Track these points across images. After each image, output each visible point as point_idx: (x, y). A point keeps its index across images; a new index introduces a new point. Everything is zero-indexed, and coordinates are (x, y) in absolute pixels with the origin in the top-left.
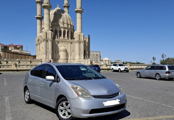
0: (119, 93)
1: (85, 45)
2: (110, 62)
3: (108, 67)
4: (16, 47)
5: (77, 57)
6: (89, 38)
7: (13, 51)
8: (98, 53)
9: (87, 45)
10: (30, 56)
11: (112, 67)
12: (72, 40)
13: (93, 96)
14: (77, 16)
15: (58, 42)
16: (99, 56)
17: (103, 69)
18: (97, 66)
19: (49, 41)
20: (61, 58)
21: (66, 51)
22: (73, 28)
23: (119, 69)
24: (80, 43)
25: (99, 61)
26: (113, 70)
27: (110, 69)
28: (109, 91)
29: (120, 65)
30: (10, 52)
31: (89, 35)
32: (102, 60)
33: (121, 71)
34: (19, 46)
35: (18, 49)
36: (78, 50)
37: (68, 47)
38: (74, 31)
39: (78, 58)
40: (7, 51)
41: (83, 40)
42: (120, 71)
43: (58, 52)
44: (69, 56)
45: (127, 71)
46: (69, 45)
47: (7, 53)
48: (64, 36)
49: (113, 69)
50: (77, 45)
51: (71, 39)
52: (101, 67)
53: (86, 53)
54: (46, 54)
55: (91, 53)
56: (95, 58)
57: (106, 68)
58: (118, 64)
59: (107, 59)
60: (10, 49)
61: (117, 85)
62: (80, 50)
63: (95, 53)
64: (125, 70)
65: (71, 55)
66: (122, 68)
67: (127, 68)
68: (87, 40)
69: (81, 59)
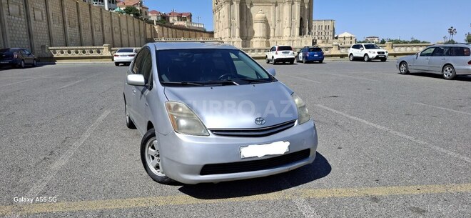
1: (302, 7)
2: (353, 40)
3: (343, 52)
4: (180, 17)
5: (286, 32)
7: (175, 24)
8: (330, 24)
9: (306, 7)
10: (205, 32)
11: (352, 51)
13: (212, 131)
15: (251, 5)
16: (331, 29)
17: (332, 56)
18: (318, 50)
19: (235, 3)
20: (256, 35)
21: (266, 21)
23: (366, 54)
24: (293, 4)
25: (331, 38)
26: (351, 58)
27: (347, 56)
28: (260, 118)
29: (368, 47)
30: (172, 26)
32: (337, 38)
33: (370, 60)
34: (185, 14)
35: (185, 19)
36: (288, 19)
37: (269, 12)
39: (288, 35)
40: (167, 24)
42: (366, 59)
43: (251, 24)
44: (272, 30)
45: (384, 59)
46: (272, 8)
47: (165, 28)
49: (351, 54)
50: (286, 8)
52: (326, 53)
53: (305, 25)
54: (230, 29)
55: (315, 24)
56: (323, 34)
57: (338, 53)
58: (363, 44)
59: (347, 35)
60: (171, 20)
62: (292, 17)
63: (324, 24)
64: (377, 57)
65: (274, 29)
66: (373, 53)
67: (383, 53)
69: (294, 36)
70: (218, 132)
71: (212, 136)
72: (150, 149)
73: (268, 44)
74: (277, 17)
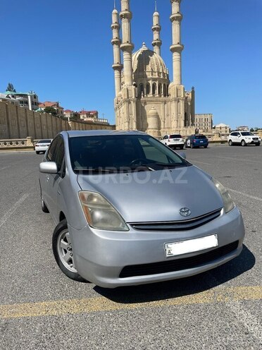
0: (219, 211)
1: (186, 104)
2: (228, 129)
3: (223, 138)
4: (89, 115)
5: (174, 124)
6: (193, 93)
7: (85, 120)
8: (209, 117)
9: (189, 104)
10: (108, 125)
11: (231, 137)
12: (166, 98)
13: (132, 225)
14: (174, 58)
15: (145, 103)
16: (209, 121)
17: (214, 142)
18: (203, 137)
19: (132, 102)
20: (149, 127)
21: (157, 116)
22: (168, 78)
23: (243, 140)
24: (178, 102)
25: (209, 128)
26: (230, 143)
27: (227, 141)
28: (185, 209)
29: (244, 134)
30: (82, 122)
31: (193, 88)
32: (214, 128)
33: (246, 145)
34: (92, 112)
35: (92, 116)
36: (175, 113)
37: (159, 109)
38: (169, 83)
39: (176, 126)
40: (78, 120)
41: (182, 96)
42: (243, 144)
43: (146, 119)
44: (162, 123)
45: (258, 144)
46: (162, 105)
47: (77, 124)
48: (154, 93)
49: (230, 140)
50: (173, 105)
51: (165, 96)
52: (210, 140)
53: (189, 118)
54: (129, 122)
55: (197, 117)
56: (203, 125)
57: (219, 139)
58: (240, 132)
59: (223, 125)
60: (81, 117)
61: (217, 186)
62: (178, 112)
63: (203, 117)
64: (252, 143)
65: (164, 122)
66: (248, 139)
67: (257, 139)
68: (190, 96)
69: (180, 127)
70: (138, 226)
71: (132, 231)
72: (62, 241)
73: (159, 134)
74: (166, 113)
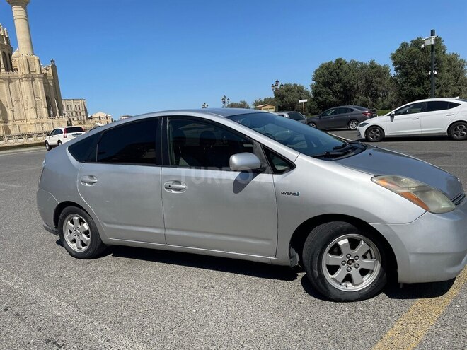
1: (46, 84)
2: (110, 120)
5: (31, 114)
6: (54, 68)
8: (80, 103)
9: (51, 84)
12: (10, 74)
14: (14, 14)
16: (82, 108)
22: (8, 43)
24: (33, 80)
25: (84, 119)
31: (52, 61)
32: (91, 118)
36: (30, 97)
38: (11, 51)
39: (34, 117)
41: (38, 72)
44: (9, 113)
46: (4, 85)
50: (25, 85)
51: (7, 70)
53: (54, 103)
56: (74, 114)
59: (102, 114)
62: (35, 96)
63: (72, 103)
65: (13, 111)
68: (50, 73)
69: (42, 118)
73: (7, 130)
74: (13, 97)
